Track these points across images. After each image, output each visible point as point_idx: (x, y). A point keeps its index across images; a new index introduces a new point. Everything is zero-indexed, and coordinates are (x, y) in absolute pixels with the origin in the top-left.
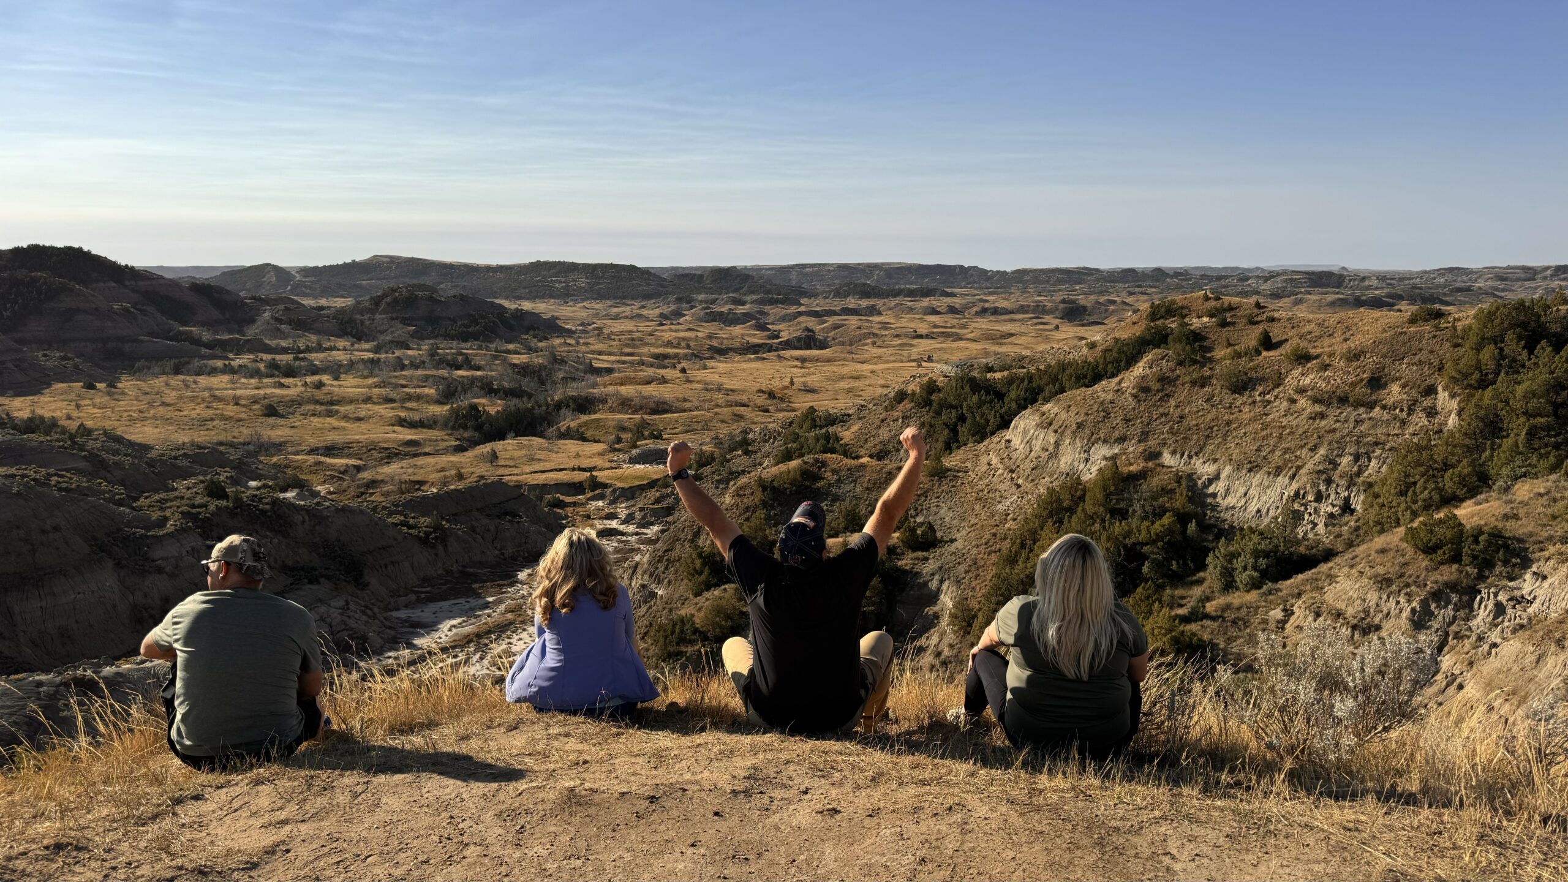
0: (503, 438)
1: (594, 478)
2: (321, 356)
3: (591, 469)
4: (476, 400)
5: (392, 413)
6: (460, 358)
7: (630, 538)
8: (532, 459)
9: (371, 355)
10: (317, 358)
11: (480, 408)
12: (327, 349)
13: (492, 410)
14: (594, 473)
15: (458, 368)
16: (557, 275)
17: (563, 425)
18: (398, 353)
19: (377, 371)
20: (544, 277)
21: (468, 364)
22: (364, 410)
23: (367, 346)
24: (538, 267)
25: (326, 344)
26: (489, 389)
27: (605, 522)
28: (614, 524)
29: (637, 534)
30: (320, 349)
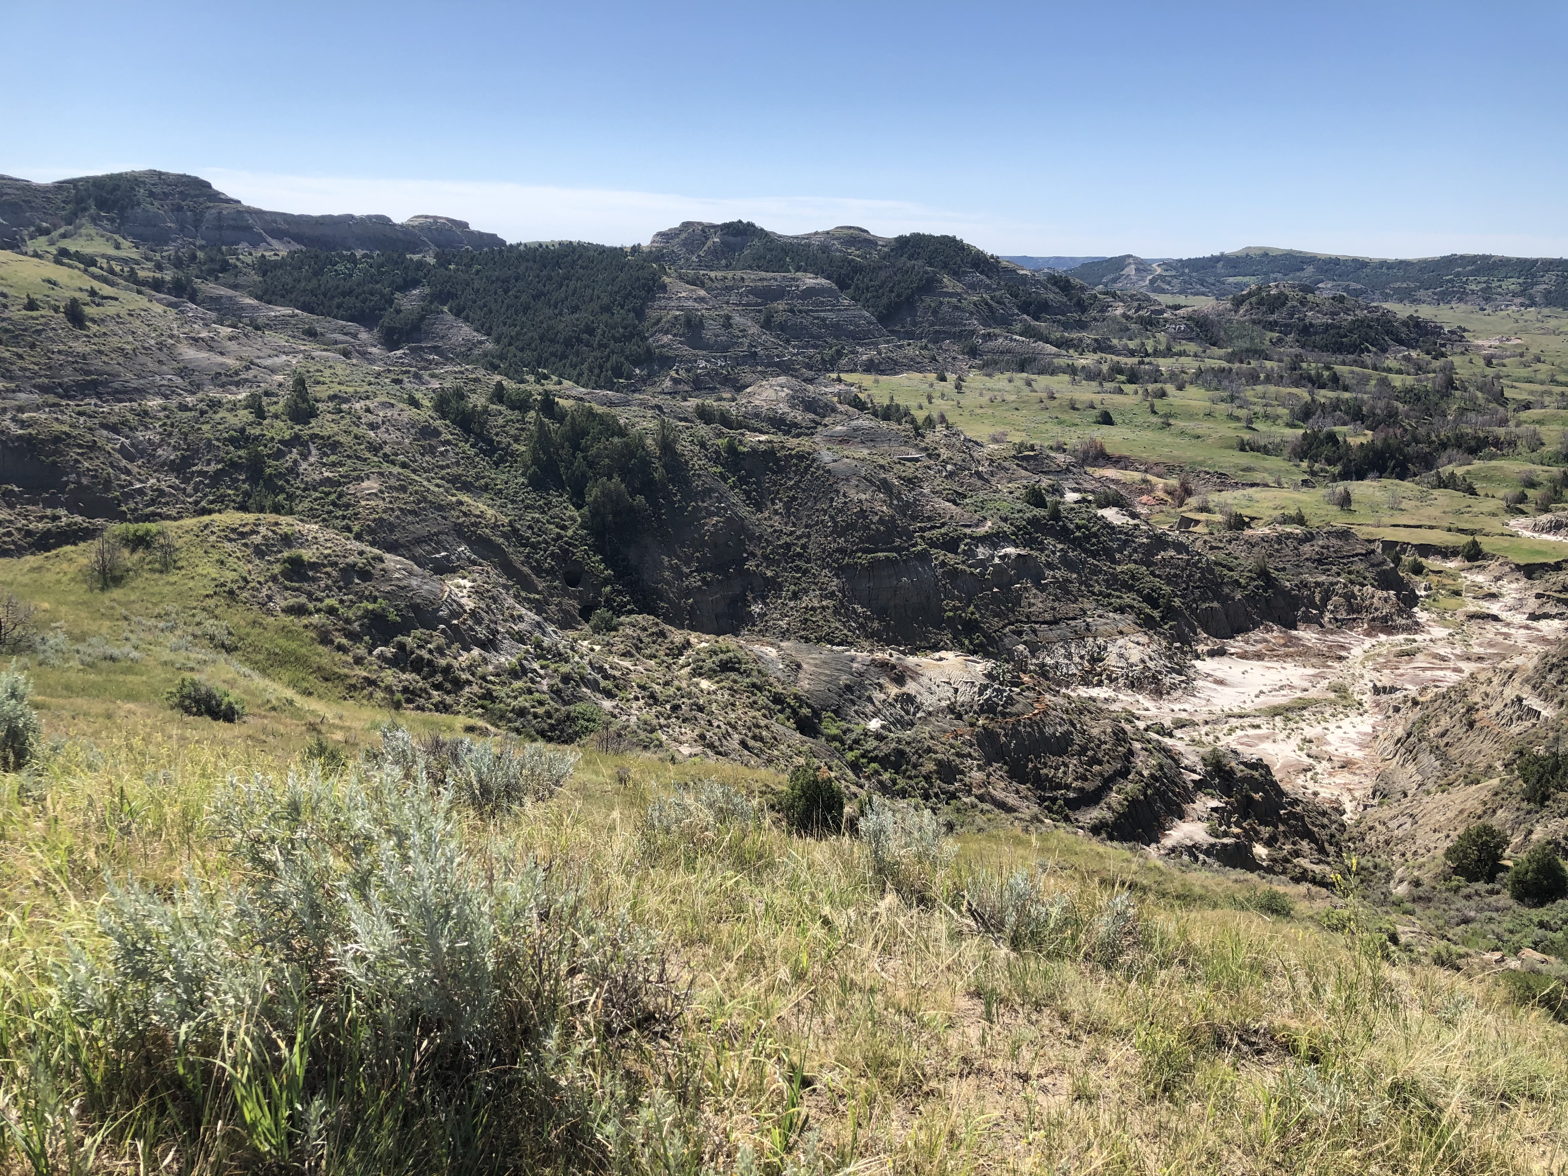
0: (1361, 477)
1: (1475, 543)
2: (1169, 361)
3: (1473, 533)
4: (1337, 429)
5: (1233, 434)
6: (1326, 374)
7: (1513, 631)
8: (1395, 507)
9: (1225, 364)
10: (1165, 364)
11: (1340, 439)
12: (1176, 354)
13: (1354, 441)
14: (1478, 539)
15: (1322, 386)
16: (1475, 273)
17: (1446, 470)
18: (1254, 363)
19: (1226, 383)
20: (1458, 275)
21: (1336, 382)
22: (1203, 427)
23: (1222, 352)
24: (1450, 262)
25: (1176, 349)
26: (1356, 415)
27: (1481, 602)
28: (1494, 608)
29: (1527, 627)
30: (1168, 352)
